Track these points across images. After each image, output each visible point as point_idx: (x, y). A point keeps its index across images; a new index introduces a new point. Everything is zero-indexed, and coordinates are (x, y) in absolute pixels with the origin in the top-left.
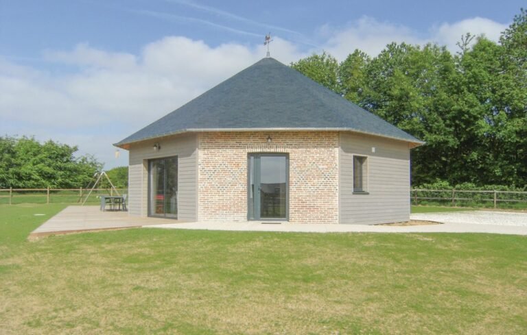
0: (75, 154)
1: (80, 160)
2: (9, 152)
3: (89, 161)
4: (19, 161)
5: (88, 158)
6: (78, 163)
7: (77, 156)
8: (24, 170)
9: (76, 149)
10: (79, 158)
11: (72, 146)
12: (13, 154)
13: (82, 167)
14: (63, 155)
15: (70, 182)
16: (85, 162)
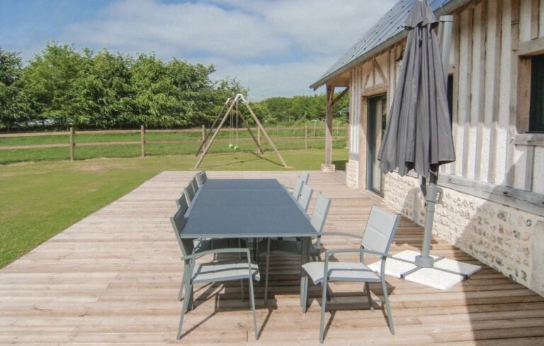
0: (211, 77)
1: (218, 85)
2: (121, 75)
3: (231, 86)
4: (134, 88)
5: (229, 83)
6: (216, 89)
7: (214, 80)
8: (141, 100)
9: (212, 70)
10: (216, 82)
11: (207, 66)
12: (127, 77)
13: (220, 94)
14: (194, 79)
15: (205, 115)
16: (226, 88)
